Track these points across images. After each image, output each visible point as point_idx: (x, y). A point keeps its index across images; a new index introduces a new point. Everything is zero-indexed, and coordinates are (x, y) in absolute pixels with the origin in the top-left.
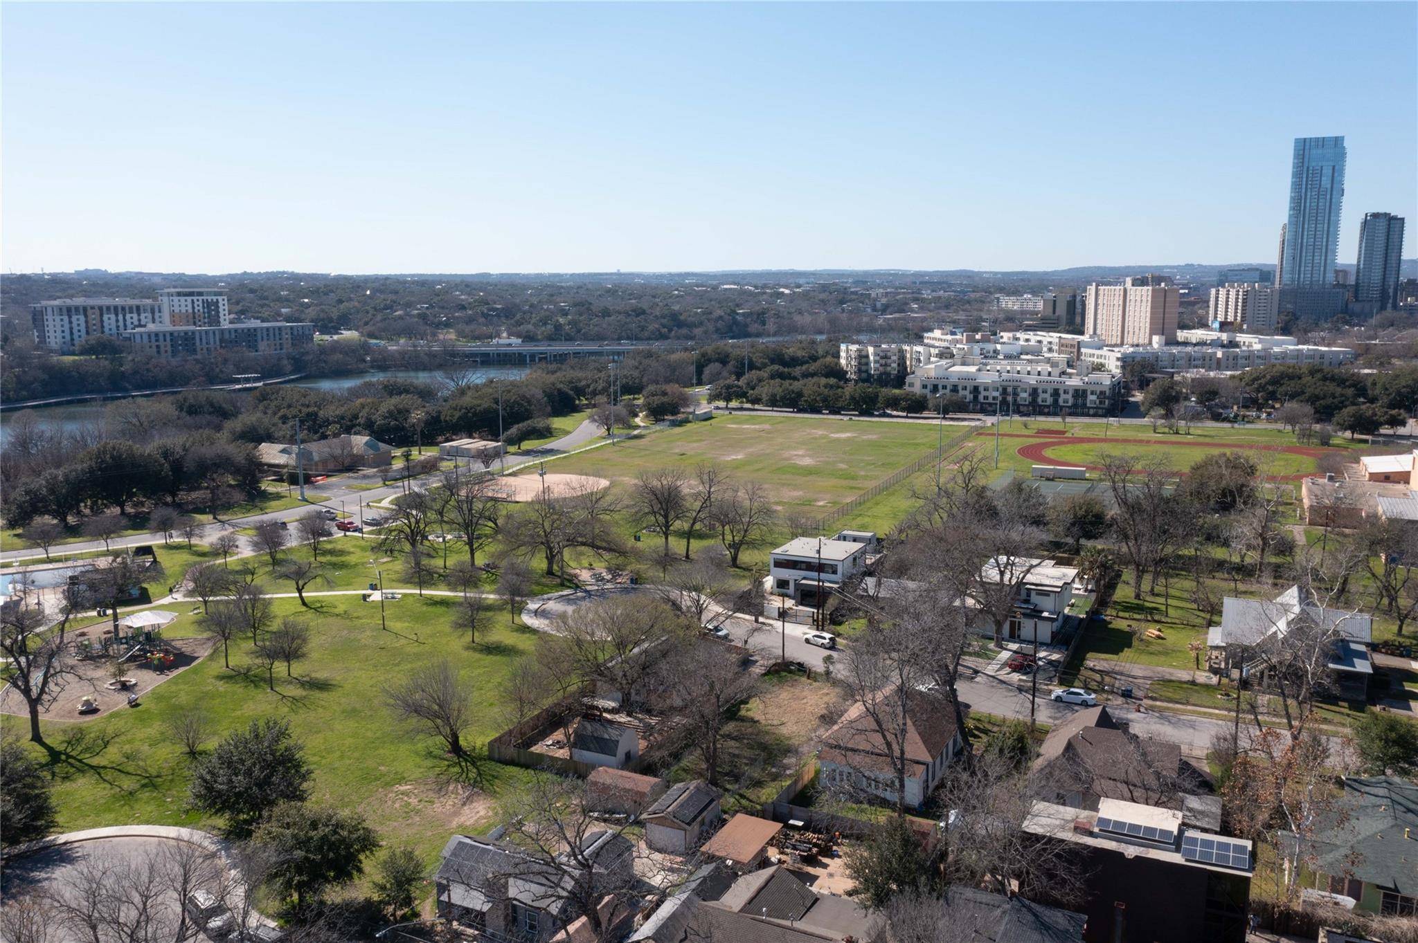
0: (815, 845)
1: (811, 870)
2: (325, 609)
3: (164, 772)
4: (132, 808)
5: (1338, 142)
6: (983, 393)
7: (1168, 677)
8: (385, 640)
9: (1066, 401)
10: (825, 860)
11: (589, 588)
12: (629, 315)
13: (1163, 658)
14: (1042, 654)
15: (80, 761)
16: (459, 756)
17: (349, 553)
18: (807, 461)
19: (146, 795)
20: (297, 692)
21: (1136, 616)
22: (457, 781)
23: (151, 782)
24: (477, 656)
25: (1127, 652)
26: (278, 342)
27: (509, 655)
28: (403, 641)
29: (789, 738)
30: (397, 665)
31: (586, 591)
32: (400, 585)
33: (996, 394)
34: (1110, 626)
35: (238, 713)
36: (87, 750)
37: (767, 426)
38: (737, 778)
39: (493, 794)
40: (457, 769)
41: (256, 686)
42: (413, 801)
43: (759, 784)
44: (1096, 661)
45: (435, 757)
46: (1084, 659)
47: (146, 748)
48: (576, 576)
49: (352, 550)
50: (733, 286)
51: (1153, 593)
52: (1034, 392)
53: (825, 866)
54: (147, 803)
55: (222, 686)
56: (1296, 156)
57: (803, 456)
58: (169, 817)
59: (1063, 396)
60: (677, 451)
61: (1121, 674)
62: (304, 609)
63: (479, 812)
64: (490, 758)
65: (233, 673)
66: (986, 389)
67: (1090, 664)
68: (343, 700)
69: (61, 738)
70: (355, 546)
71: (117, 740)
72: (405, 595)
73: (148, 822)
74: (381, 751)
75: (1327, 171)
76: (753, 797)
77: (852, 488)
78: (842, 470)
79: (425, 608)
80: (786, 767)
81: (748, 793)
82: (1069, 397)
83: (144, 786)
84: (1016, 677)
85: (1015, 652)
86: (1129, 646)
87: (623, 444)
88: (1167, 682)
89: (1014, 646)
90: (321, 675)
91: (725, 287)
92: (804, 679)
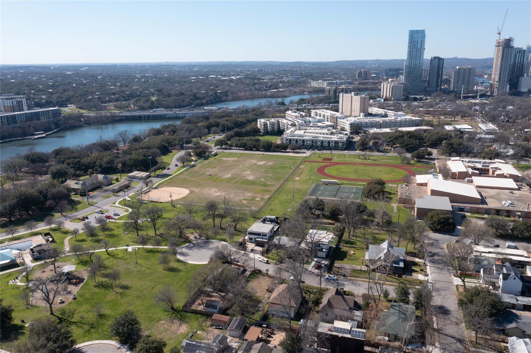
0: (270, 332)
1: (269, 339)
2: (115, 256)
3: (95, 322)
4: (91, 335)
5: (423, 32)
6: (306, 142)
7: (355, 269)
8: (139, 268)
9: (332, 145)
10: (272, 336)
11: (194, 242)
12: (178, 96)
13: (354, 261)
14: (323, 262)
15: (68, 320)
16: (174, 311)
17: (114, 230)
18: (251, 178)
19: (93, 331)
20: (120, 291)
21: (349, 246)
22: (175, 319)
23: (92, 326)
24: (168, 273)
25: (345, 260)
26: (48, 116)
27: (177, 272)
28: (144, 268)
29: (259, 297)
30: (145, 278)
31: (193, 244)
32: (135, 244)
33: (310, 143)
34: (341, 250)
35: (106, 300)
36: (68, 317)
37: (236, 159)
38: (248, 312)
39: (186, 322)
40: (174, 315)
41: (107, 289)
42: (166, 326)
43: (253, 313)
44: (337, 264)
45: (167, 311)
46: (334, 263)
47: (85, 314)
48: (188, 237)
49: (114, 228)
50: (214, 76)
51: (353, 236)
52: (322, 142)
53: (272, 337)
54: (95, 333)
55: (97, 290)
56: (410, 36)
57: (249, 175)
58: (103, 337)
59: (331, 144)
60: (208, 173)
61: (343, 268)
62: (109, 256)
63: (184, 329)
64: (182, 311)
65: (98, 284)
66: (307, 141)
67: (335, 265)
68: (135, 293)
69: (59, 313)
70: (114, 226)
71: (75, 312)
72: (138, 248)
73: (98, 339)
74: (152, 310)
75: (420, 42)
76: (253, 318)
77: (267, 191)
78: (263, 182)
79: (146, 254)
80: (260, 307)
81: (251, 317)
82: (333, 144)
83: (91, 328)
84: (316, 271)
85: (316, 262)
86: (346, 257)
87: (190, 170)
88: (354, 270)
89: (316, 259)
90: (125, 283)
91: (211, 76)
92: (261, 276)
